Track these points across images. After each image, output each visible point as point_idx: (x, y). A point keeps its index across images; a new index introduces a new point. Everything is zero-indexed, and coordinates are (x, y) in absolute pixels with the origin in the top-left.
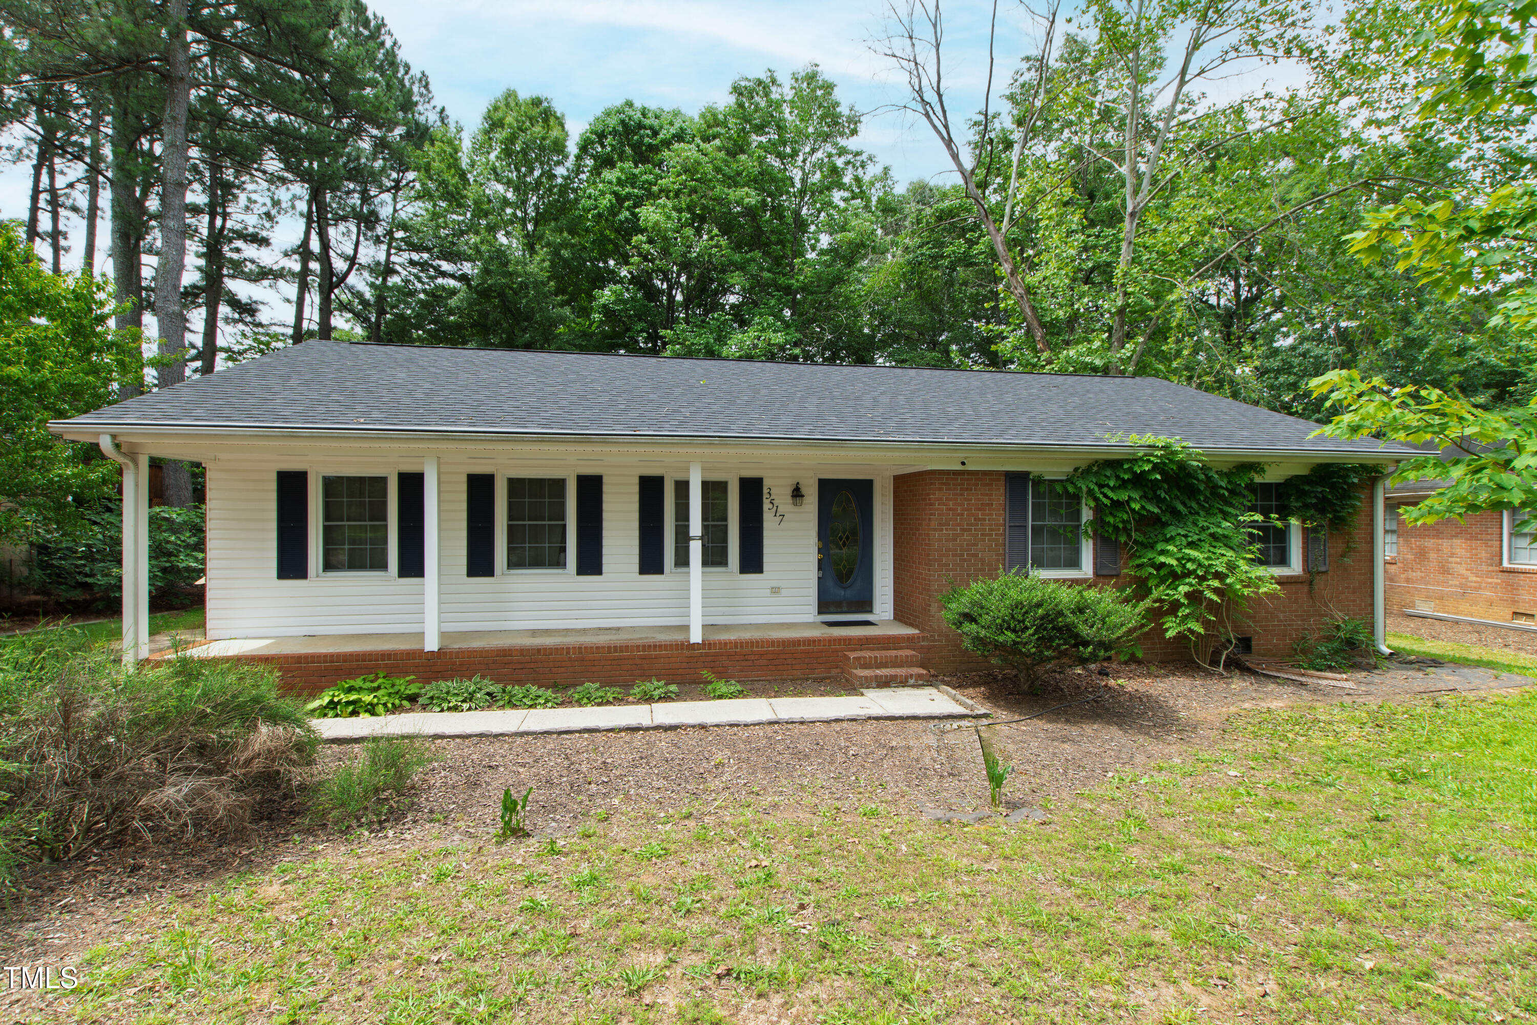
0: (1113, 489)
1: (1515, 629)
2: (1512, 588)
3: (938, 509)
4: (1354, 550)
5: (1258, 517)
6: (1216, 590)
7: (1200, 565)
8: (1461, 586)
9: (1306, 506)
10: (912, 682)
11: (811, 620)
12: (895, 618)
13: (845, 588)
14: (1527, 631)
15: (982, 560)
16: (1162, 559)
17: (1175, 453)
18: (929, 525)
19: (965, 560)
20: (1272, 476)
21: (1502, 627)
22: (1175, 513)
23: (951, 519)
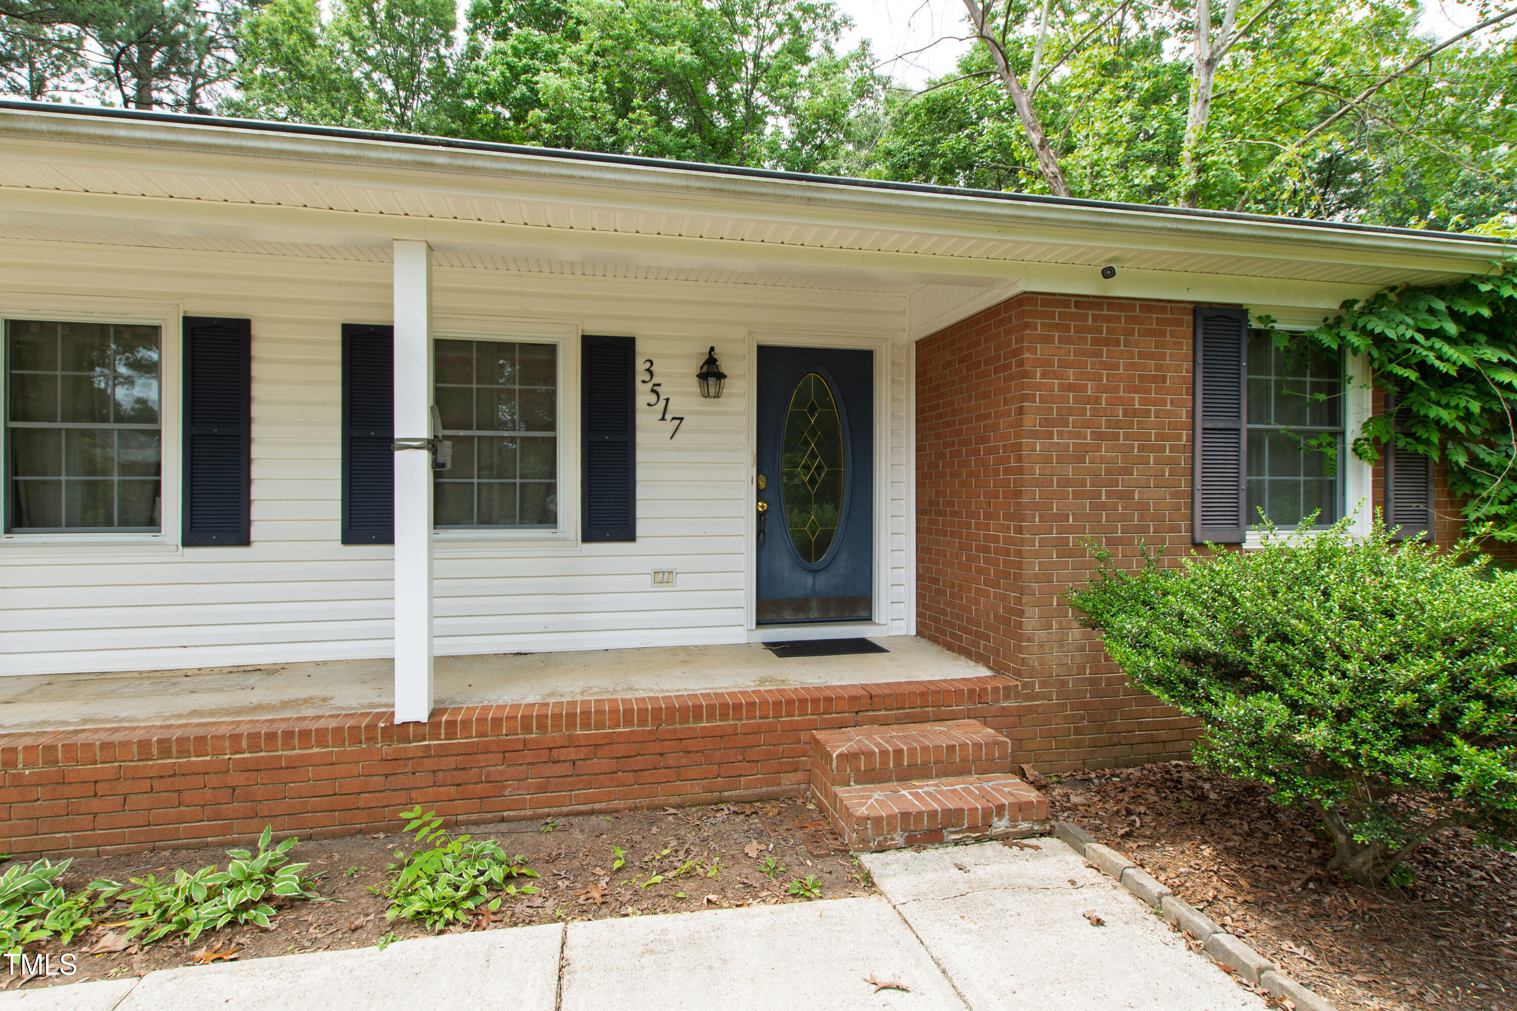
3: (1039, 387)
10: (1001, 825)
11: (743, 640)
12: (920, 633)
13: (814, 572)
15: (1143, 508)
18: (1019, 423)
19: (1103, 507)
23: (1070, 411)
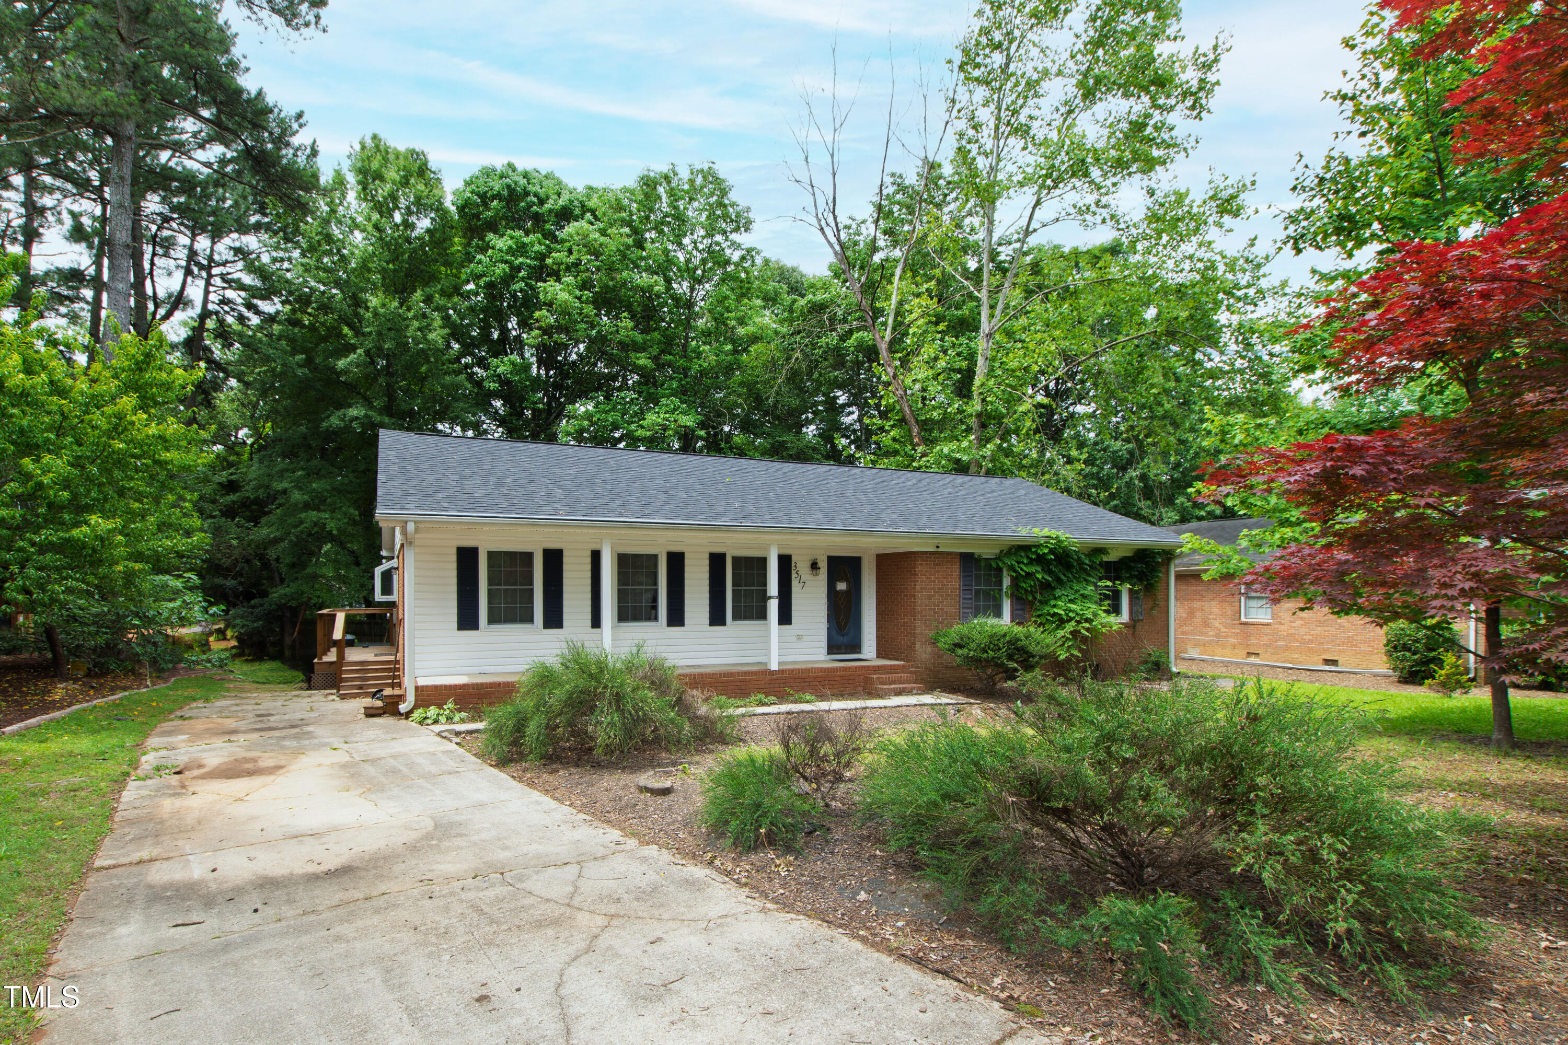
0: (1025, 565)
1: (1247, 664)
2: (1246, 635)
3: (920, 578)
4: (1158, 606)
5: (1109, 583)
6: (1088, 630)
7: (1077, 614)
8: (1217, 636)
9: (1132, 577)
10: (914, 692)
11: (823, 659)
12: (876, 654)
13: (844, 636)
14: (1254, 665)
15: (946, 613)
16: (1056, 610)
17: (1063, 542)
18: (914, 589)
19: (936, 613)
20: (1112, 557)
21: (1240, 663)
22: (1059, 581)
23: (928, 585)
